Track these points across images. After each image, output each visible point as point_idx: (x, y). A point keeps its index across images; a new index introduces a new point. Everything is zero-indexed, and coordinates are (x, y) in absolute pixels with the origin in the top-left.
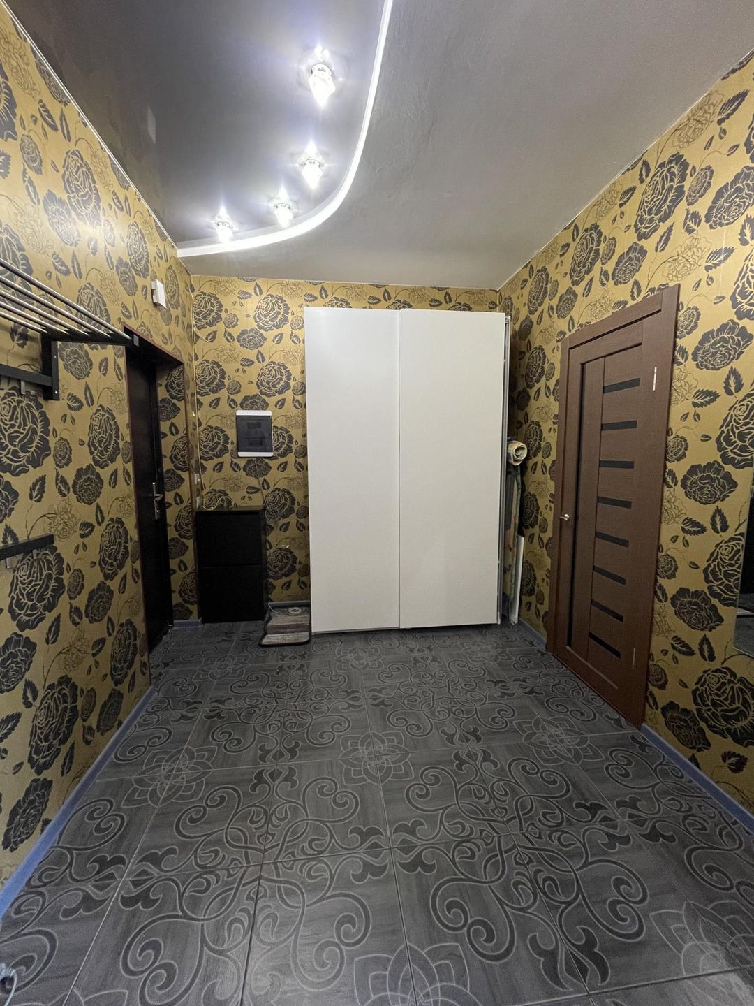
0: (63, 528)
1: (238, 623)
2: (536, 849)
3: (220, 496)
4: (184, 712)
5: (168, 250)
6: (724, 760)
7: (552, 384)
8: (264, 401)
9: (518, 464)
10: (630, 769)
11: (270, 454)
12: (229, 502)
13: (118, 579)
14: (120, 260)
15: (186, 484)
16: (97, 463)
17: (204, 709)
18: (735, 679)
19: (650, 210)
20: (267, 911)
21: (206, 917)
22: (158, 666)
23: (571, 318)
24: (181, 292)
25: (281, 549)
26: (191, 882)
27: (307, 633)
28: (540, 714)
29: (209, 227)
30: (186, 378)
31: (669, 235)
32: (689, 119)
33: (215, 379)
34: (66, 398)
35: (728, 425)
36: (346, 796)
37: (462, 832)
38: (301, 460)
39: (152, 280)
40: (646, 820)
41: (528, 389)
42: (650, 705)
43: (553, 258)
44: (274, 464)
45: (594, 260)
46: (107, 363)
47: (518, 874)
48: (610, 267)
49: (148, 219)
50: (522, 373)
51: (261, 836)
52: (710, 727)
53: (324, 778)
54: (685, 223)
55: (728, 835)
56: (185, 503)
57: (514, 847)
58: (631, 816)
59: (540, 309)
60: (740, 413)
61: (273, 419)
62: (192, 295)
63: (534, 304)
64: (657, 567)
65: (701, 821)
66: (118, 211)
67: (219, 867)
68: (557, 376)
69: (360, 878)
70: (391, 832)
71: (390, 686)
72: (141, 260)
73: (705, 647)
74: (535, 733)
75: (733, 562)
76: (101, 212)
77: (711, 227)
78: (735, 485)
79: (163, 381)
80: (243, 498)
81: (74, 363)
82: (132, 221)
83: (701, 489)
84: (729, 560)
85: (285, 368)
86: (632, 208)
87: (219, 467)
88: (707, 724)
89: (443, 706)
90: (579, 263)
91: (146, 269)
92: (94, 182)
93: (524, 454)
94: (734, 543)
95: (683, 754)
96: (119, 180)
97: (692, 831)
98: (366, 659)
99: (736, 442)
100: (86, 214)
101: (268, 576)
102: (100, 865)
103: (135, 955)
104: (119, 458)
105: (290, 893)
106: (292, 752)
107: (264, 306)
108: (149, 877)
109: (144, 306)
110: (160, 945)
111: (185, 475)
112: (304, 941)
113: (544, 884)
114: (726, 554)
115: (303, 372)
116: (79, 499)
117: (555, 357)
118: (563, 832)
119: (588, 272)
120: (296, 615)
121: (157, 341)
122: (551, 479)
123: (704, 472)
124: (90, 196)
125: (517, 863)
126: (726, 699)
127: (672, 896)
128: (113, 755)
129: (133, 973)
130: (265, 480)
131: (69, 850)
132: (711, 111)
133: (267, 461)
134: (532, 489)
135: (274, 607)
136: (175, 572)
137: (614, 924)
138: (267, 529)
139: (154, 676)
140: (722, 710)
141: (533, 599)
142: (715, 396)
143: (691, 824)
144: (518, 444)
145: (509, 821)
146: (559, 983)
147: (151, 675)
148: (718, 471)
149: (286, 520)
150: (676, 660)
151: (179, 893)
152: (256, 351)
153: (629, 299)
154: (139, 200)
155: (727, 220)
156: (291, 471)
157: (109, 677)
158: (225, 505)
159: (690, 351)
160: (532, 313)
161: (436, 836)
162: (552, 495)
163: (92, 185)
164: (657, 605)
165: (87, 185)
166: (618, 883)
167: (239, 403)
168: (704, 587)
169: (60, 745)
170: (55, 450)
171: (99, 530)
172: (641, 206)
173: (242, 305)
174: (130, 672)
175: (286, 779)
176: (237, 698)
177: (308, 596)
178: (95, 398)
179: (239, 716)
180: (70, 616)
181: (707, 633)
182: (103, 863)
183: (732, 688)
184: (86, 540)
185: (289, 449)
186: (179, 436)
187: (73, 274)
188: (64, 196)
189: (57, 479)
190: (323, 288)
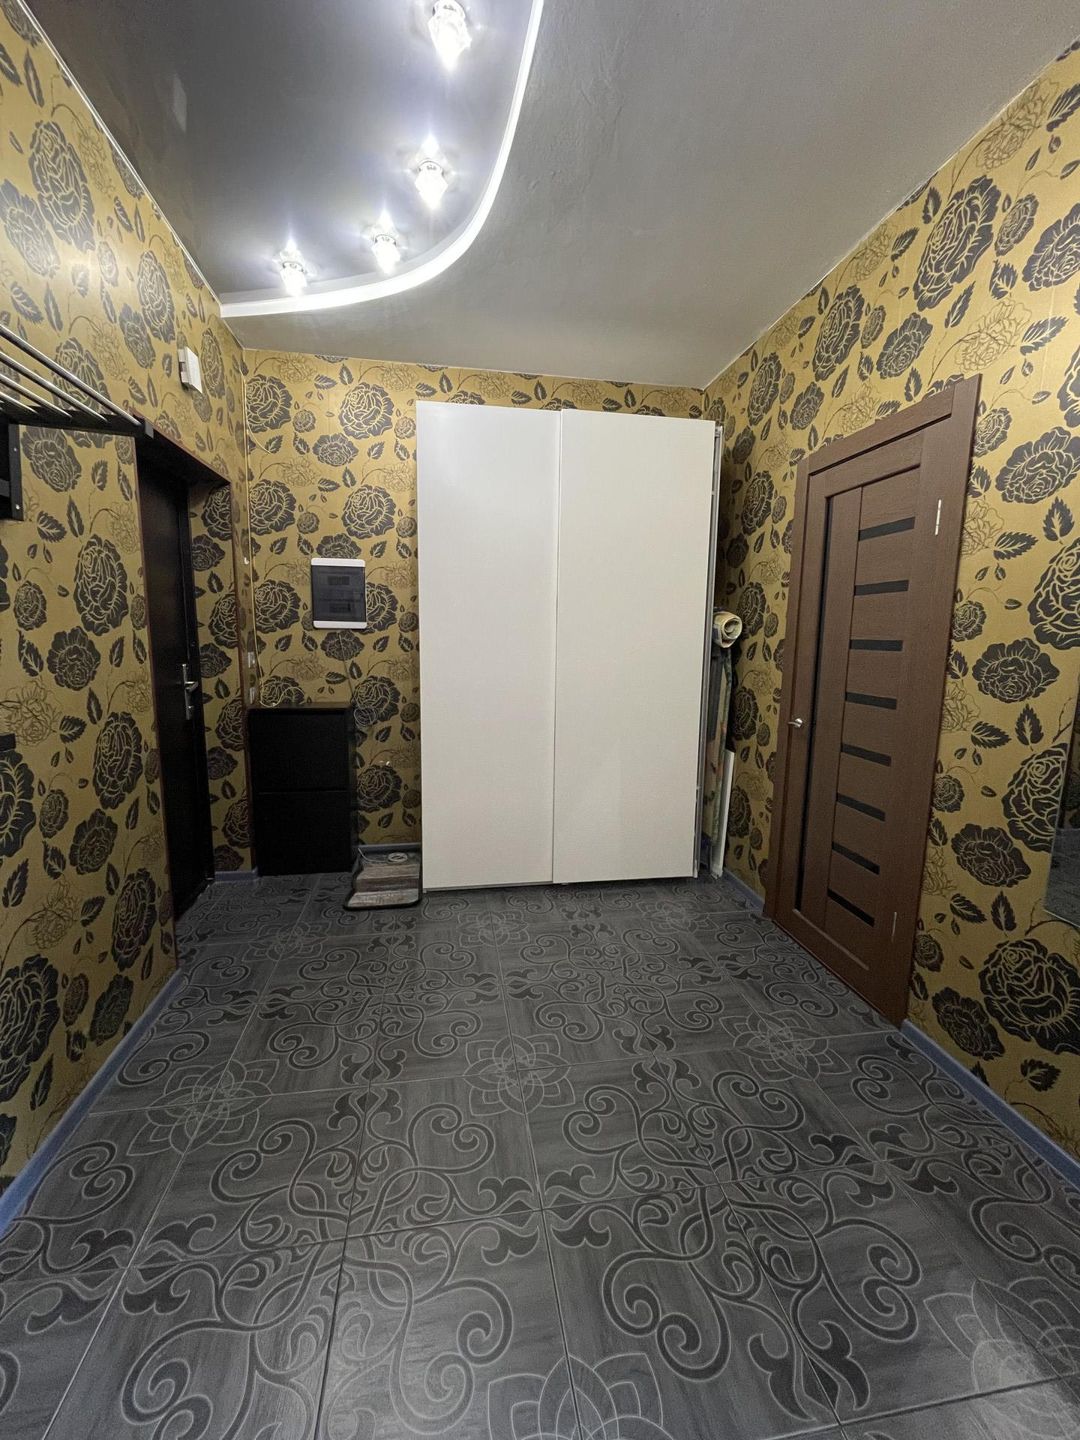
0: (32, 725)
1: (312, 876)
2: (756, 1206)
3: (286, 686)
4: (228, 1008)
5: (205, 303)
6: (1024, 1073)
7: (781, 527)
8: (353, 544)
9: (729, 646)
10: (888, 1086)
11: (362, 625)
12: (300, 696)
13: (124, 807)
14: (127, 310)
15: (234, 667)
16: (89, 626)
17: (260, 1003)
18: (1044, 955)
19: (939, 263)
20: (353, 1312)
21: (259, 1324)
22: (190, 939)
23: (813, 430)
24: (226, 373)
25: (377, 767)
26: (236, 1268)
27: (416, 891)
28: (756, 1006)
29: (270, 269)
30: (234, 505)
31: (967, 300)
32: (1003, 124)
33: (280, 510)
34: (35, 519)
35: (1048, 585)
36: (476, 1132)
37: (647, 1184)
38: (408, 635)
39: (179, 347)
40: (913, 1160)
41: (746, 536)
42: (916, 994)
43: (787, 340)
44: (368, 640)
45: (851, 342)
46: (105, 471)
47: (730, 1244)
48: (874, 351)
49: (173, 250)
50: (736, 512)
51: (346, 1195)
52: (1005, 1025)
53: (443, 1106)
54: (992, 283)
55: (1031, 1179)
56: (233, 696)
57: (724, 1203)
58: (891, 1154)
59: (766, 418)
60: (1067, 568)
61: (367, 572)
62: (244, 379)
63: (758, 409)
64: (933, 793)
65: (991, 1160)
66: (123, 230)
67: (278, 1245)
68: (789, 515)
69: (494, 1256)
70: (541, 1185)
71: (539, 969)
72: (160, 314)
73: (1001, 910)
74: (751, 1035)
75: (1048, 787)
76: (95, 228)
77: (1032, 287)
78: (1055, 673)
79: (198, 510)
80: (321, 690)
81: (49, 464)
82: (146, 250)
83: (1003, 679)
84: (1043, 783)
85: (386, 495)
86: (910, 262)
87: (285, 643)
88: (1000, 1021)
89: (617, 996)
90: (828, 347)
91: (171, 329)
92: (84, 179)
93: (738, 631)
94: (1051, 758)
95: (963, 1063)
96: (124, 181)
97: (978, 1175)
98: (504, 928)
99: (1058, 609)
100: (70, 228)
101: (357, 807)
102: (92, 1246)
103: (144, 1387)
104: (127, 621)
105: (389, 1283)
106: (395, 1069)
107: (354, 400)
108: (171, 1263)
109: (165, 385)
110: (184, 1370)
111: (232, 654)
112: (411, 1358)
113: (769, 1261)
114: (1038, 774)
115: (413, 502)
116: (59, 681)
117: (787, 489)
118: (797, 1180)
119: (839, 360)
120: (400, 864)
121: (188, 444)
122: (777, 667)
123: (1009, 654)
124: (76, 202)
125: (730, 1228)
126: (1030, 985)
127: (954, 1273)
128: (116, 1076)
129: (140, 1417)
130: (354, 664)
131: (44, 1223)
132: (1038, 110)
133: (357, 634)
134: (747, 683)
135: (368, 853)
136: (216, 799)
137: (873, 1316)
138: (357, 737)
139: (184, 953)
140: (1024, 1001)
141: (746, 841)
142: (1029, 542)
143: (978, 1166)
144: (730, 617)
145: (716, 1165)
146: (796, 1411)
147: (177, 952)
148: (1029, 653)
149: (386, 724)
150: (956, 928)
151: (217, 1287)
152: (342, 469)
153: (902, 399)
154: (159, 217)
155: (1058, 276)
156: (394, 650)
157: (110, 957)
158: (294, 699)
159: (993, 476)
160: (753, 422)
161: (610, 1189)
162: (777, 691)
163: (81, 183)
164: (931, 850)
165: (71, 181)
166: (878, 1254)
167: (315, 546)
168: (1003, 824)
169: (27, 1063)
170: (17, 600)
171: (92, 731)
172: (924, 258)
173: (321, 397)
174: (144, 950)
175: (384, 1107)
176: (310, 986)
177: (417, 835)
178: (86, 524)
179: (313, 1013)
180: (45, 863)
181: (1004, 889)
182: (97, 1242)
183: (1040, 968)
184: (70, 746)
185: (391, 619)
186: (223, 594)
187: (46, 321)
188: (33, 195)
189: (21, 647)
190: (444, 377)
